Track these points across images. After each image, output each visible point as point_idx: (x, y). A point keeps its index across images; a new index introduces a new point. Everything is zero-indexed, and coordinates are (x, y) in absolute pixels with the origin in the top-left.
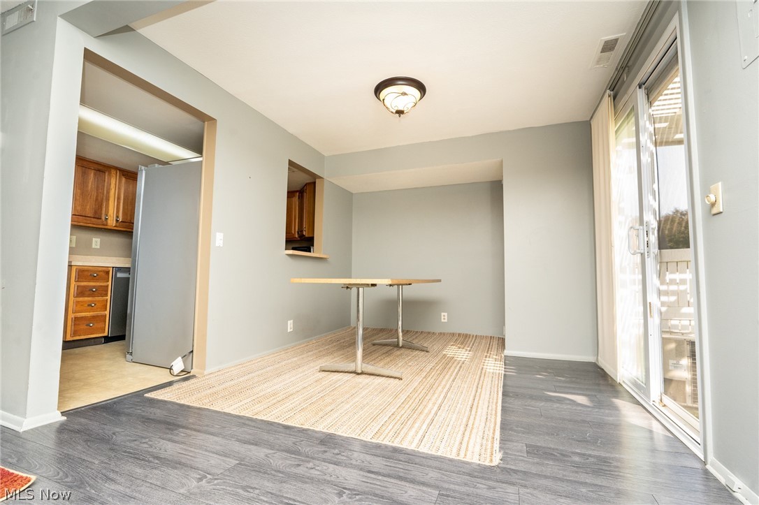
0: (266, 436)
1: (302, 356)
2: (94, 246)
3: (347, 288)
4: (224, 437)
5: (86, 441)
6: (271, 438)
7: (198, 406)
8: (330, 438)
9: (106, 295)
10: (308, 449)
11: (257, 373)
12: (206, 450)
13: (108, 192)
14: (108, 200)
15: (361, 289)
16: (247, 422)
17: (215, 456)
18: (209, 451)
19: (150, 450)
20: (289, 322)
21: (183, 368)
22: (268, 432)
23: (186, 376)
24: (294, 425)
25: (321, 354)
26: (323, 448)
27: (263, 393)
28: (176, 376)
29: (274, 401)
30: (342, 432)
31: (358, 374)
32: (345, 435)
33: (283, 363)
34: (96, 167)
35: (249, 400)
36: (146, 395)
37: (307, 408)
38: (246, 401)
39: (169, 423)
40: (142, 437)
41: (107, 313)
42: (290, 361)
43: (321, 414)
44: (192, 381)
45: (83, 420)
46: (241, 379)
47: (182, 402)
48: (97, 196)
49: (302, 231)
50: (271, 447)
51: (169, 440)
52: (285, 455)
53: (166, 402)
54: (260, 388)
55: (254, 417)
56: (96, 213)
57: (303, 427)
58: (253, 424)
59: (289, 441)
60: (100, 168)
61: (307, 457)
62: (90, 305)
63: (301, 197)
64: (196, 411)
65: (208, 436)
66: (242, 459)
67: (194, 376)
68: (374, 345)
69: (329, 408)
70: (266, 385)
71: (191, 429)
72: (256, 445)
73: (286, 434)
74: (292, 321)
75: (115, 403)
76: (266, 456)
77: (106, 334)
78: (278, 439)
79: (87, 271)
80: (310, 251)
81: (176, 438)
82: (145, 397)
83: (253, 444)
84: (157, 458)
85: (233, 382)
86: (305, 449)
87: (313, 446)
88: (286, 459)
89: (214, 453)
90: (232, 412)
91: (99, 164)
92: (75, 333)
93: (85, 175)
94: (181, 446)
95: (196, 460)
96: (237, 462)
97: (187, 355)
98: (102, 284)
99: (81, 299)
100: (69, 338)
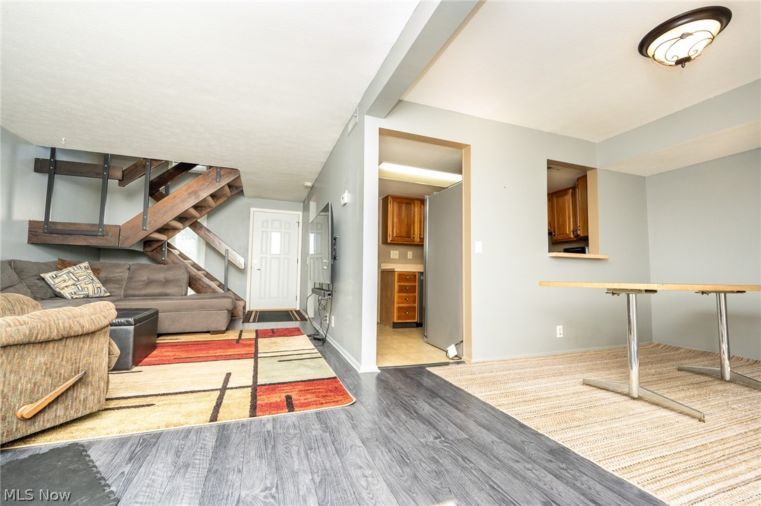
0: (499, 426)
1: (570, 365)
2: (409, 257)
3: (613, 294)
4: (466, 415)
5: (385, 388)
6: (503, 430)
7: (457, 386)
8: (562, 451)
9: (415, 292)
10: (534, 452)
11: (516, 371)
12: (449, 420)
13: (414, 218)
14: (414, 223)
15: (632, 296)
16: (489, 410)
17: (453, 426)
18: (451, 421)
19: (415, 406)
20: (558, 327)
21: (456, 354)
22: (503, 424)
23: (458, 360)
24: (529, 426)
25: (595, 367)
26: (550, 457)
27: (514, 390)
28: (451, 359)
29: (521, 400)
30: (578, 450)
31: (634, 399)
32: (582, 455)
33: (546, 368)
34: (406, 201)
35: (499, 392)
36: (427, 368)
37: (550, 415)
38: (495, 393)
39: (433, 392)
40: (414, 396)
41: (416, 305)
42: (554, 367)
43: (563, 426)
44: (460, 365)
45: (388, 375)
46: (498, 373)
47: (447, 380)
48: (408, 222)
49: (576, 231)
50: (501, 437)
51: (429, 404)
52: (509, 447)
53: (437, 376)
54: (512, 385)
55: (497, 408)
56: (407, 233)
57: (539, 431)
58: (493, 413)
59: (518, 438)
60: (408, 201)
61: (530, 458)
62: (406, 299)
63: (574, 195)
64: (455, 389)
65: (455, 410)
66: (471, 436)
67: (464, 362)
68: (680, 370)
69: (576, 423)
70: (519, 384)
71: (446, 401)
72: (488, 430)
73: (518, 431)
74: (561, 327)
75: (408, 369)
76: (492, 442)
77: (416, 321)
78: (510, 433)
79: (404, 275)
80: (584, 252)
81: (433, 404)
82: (426, 370)
83: (485, 428)
84: (417, 413)
85: (491, 374)
86: (531, 450)
87: (540, 451)
88: (508, 451)
89: (453, 423)
90: (480, 398)
91: (407, 198)
92: (399, 318)
93: (400, 208)
94: (434, 410)
95: (440, 423)
96: (467, 437)
97: (459, 344)
98: (412, 284)
99: (401, 294)
100: (396, 321)
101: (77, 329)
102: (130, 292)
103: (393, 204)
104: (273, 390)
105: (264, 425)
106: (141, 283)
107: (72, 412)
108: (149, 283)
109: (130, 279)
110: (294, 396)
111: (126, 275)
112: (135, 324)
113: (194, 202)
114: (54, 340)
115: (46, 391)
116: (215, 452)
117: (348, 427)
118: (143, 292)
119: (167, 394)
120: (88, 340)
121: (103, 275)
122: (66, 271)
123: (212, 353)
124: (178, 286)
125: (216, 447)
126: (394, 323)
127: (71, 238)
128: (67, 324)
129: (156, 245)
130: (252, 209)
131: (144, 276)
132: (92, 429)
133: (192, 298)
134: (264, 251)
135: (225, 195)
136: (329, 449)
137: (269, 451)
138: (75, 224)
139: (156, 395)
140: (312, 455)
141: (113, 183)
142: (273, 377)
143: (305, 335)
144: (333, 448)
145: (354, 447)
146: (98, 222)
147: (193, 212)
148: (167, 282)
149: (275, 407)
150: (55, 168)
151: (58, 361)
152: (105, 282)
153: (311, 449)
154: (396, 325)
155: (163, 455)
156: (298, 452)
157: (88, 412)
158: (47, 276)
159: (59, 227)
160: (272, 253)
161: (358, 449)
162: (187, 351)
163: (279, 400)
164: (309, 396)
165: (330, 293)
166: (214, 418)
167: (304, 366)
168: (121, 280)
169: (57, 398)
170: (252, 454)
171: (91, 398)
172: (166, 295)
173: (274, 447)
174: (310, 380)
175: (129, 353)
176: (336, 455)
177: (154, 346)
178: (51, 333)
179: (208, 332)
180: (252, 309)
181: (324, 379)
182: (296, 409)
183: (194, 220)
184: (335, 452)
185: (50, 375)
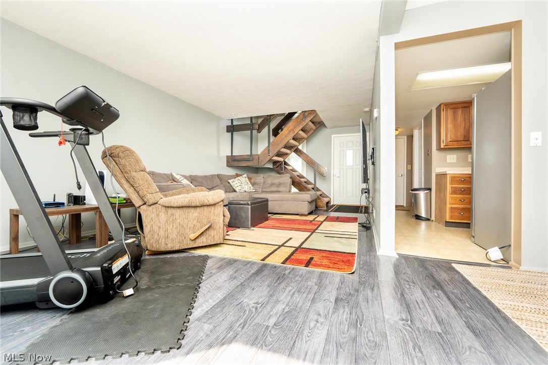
2: (469, 160)
4: (460, 314)
7: (476, 286)
12: (433, 311)
17: (433, 317)
18: (434, 313)
19: (406, 290)
21: (501, 257)
23: (505, 264)
28: (493, 261)
34: (462, 105)
36: (453, 265)
39: (439, 285)
40: (413, 282)
48: (465, 125)
51: (424, 292)
55: (513, 319)
56: (465, 137)
60: (465, 105)
62: (460, 200)
71: (447, 295)
77: (466, 221)
79: (457, 177)
81: (429, 294)
82: (452, 266)
84: (402, 296)
89: (436, 315)
91: (464, 103)
92: (451, 217)
93: (455, 114)
94: (424, 299)
95: (419, 310)
96: (440, 331)
97: (505, 248)
98: (468, 186)
99: (454, 196)
100: (448, 220)
101: (206, 202)
102: (264, 190)
103: (447, 110)
104: (307, 252)
105: (286, 270)
106: (268, 185)
107: (209, 241)
108: (272, 185)
109: (264, 182)
110: (316, 259)
111: (262, 181)
112: (251, 205)
113: (292, 135)
114: (198, 207)
115: (198, 229)
116: (251, 276)
117: (334, 287)
118: (269, 190)
119: (256, 243)
120: (213, 208)
121: (253, 181)
122: (237, 179)
123: (292, 226)
124: (285, 187)
125: (254, 274)
126: (446, 222)
127: (241, 162)
128: (202, 200)
129: (278, 164)
130: (333, 136)
131: (269, 181)
132: (216, 251)
133: (295, 193)
134: (342, 164)
135: (312, 129)
136: (310, 296)
137: (276, 285)
138: (241, 156)
139: (250, 242)
140: (296, 295)
141: (255, 132)
142: (313, 245)
143: (357, 224)
144: (313, 296)
145: (326, 301)
146: (249, 153)
147: (293, 142)
148: (279, 185)
149: (299, 262)
150: (233, 129)
151: (202, 216)
152: (253, 184)
153: (298, 292)
154: (448, 224)
155: (231, 270)
156: (290, 291)
157: (216, 243)
158: (230, 181)
159: (236, 158)
160: (347, 165)
161: (328, 303)
162: (281, 223)
163: (304, 258)
164: (325, 261)
165: (366, 191)
166: (263, 260)
167: (339, 242)
168: (260, 184)
169: (203, 233)
170: (266, 283)
171: (216, 236)
172: (279, 192)
173: (280, 283)
174: (334, 252)
175: (249, 220)
176: (310, 301)
177: (267, 219)
178: (196, 203)
179: (298, 215)
180: (335, 203)
181: (345, 253)
182: (310, 266)
183: (296, 147)
184: (311, 299)
185: (199, 222)
